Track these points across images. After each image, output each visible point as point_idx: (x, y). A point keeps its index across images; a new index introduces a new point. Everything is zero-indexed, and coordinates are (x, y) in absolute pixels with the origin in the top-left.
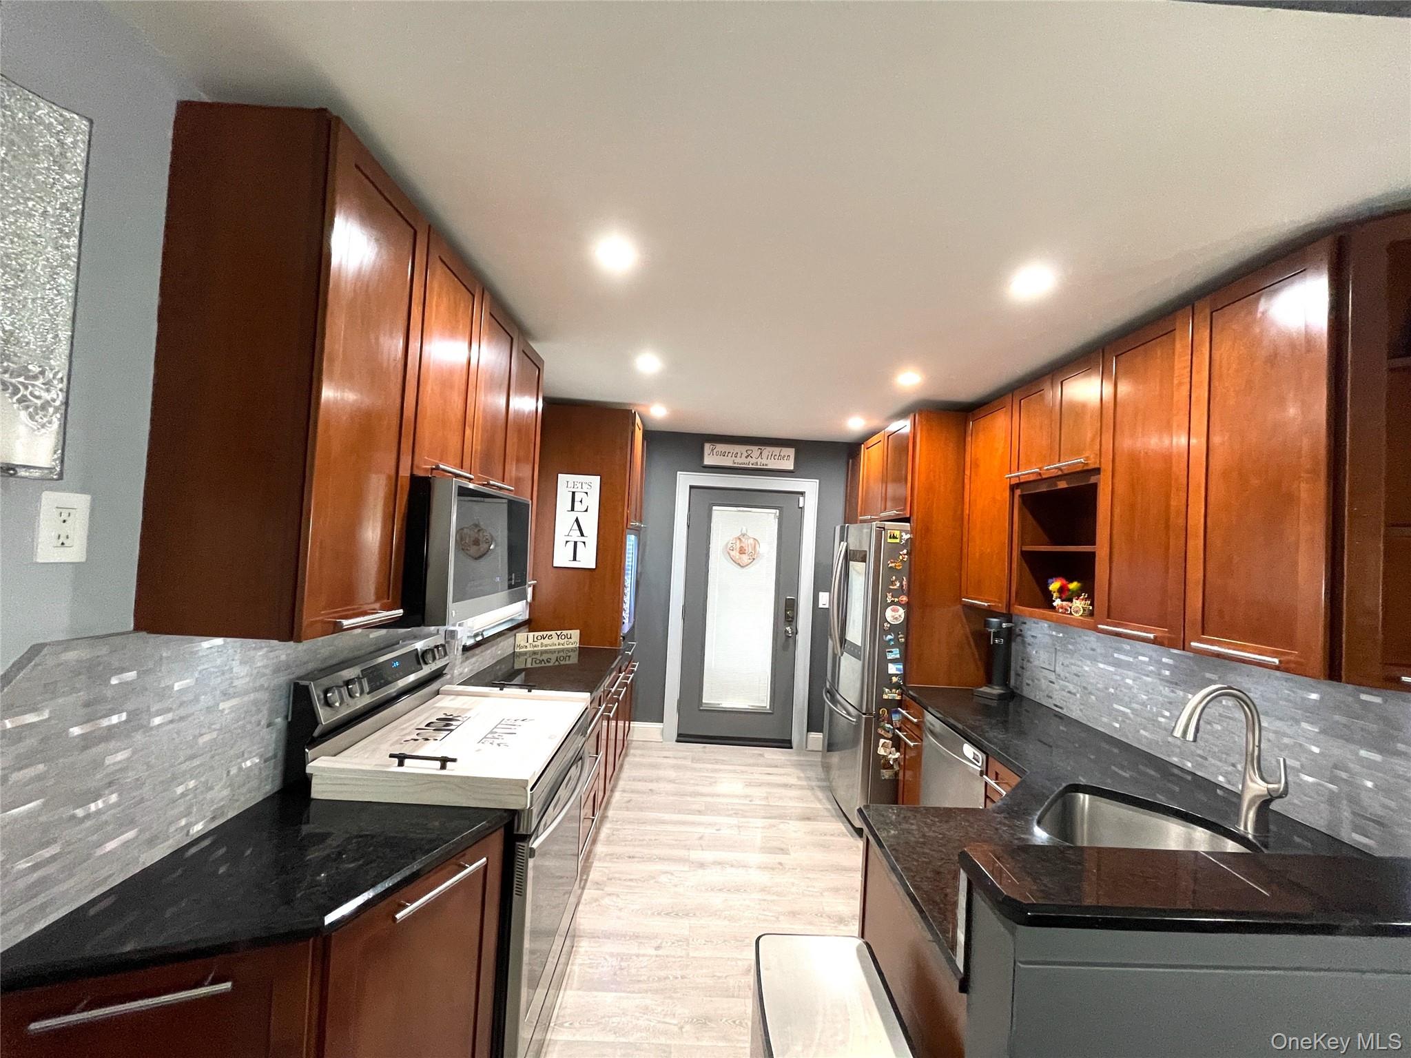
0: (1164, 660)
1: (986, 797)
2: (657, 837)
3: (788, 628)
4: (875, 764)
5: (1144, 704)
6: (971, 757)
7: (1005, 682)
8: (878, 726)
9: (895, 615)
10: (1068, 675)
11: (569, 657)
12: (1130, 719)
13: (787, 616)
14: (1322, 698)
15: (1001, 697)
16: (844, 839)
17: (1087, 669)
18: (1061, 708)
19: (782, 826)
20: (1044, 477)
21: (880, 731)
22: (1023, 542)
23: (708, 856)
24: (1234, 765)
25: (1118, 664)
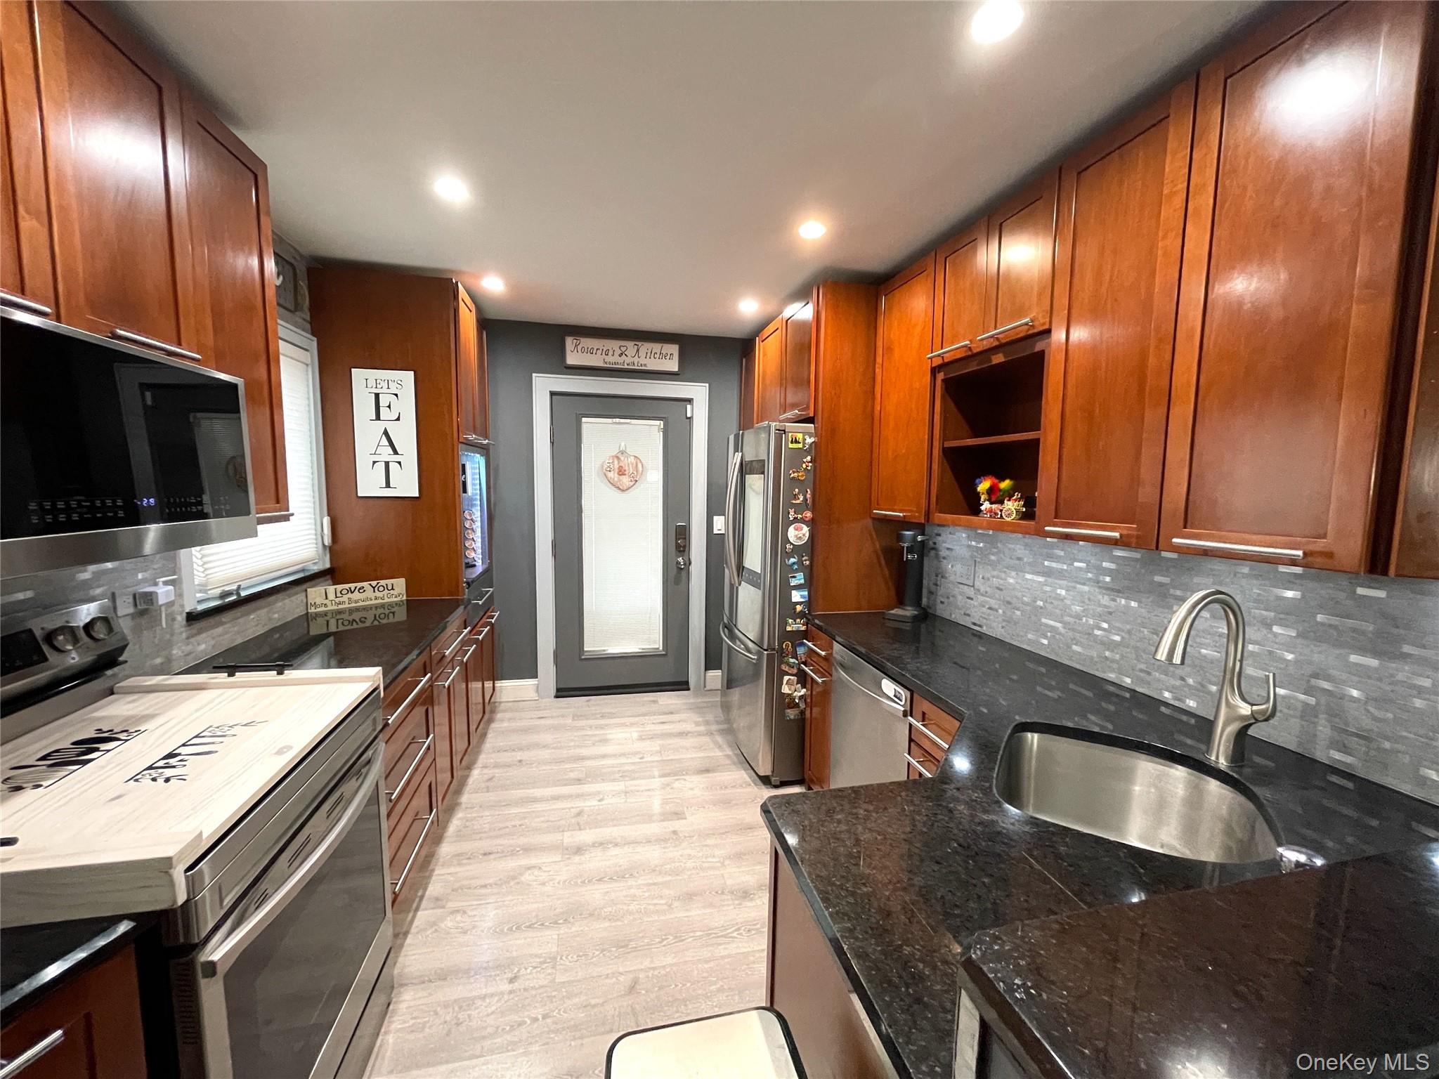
0: (1105, 564)
1: (911, 740)
2: (522, 822)
3: (680, 559)
4: (779, 703)
5: (1079, 617)
6: (891, 694)
7: (917, 603)
8: (781, 662)
9: (798, 534)
10: (988, 589)
11: (393, 613)
12: (1060, 634)
13: (678, 546)
14: (1303, 596)
15: (915, 619)
16: (749, 790)
17: (1011, 581)
18: (980, 626)
19: (676, 785)
20: (975, 351)
21: (784, 667)
22: (944, 438)
23: (586, 836)
24: (1182, 679)
25: (1048, 573)
